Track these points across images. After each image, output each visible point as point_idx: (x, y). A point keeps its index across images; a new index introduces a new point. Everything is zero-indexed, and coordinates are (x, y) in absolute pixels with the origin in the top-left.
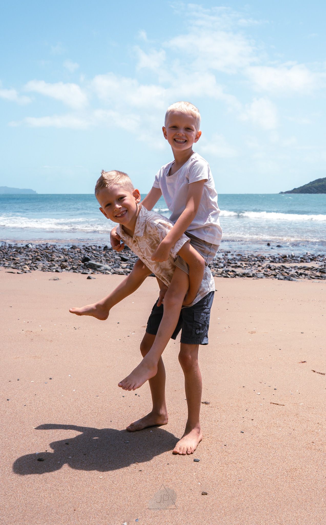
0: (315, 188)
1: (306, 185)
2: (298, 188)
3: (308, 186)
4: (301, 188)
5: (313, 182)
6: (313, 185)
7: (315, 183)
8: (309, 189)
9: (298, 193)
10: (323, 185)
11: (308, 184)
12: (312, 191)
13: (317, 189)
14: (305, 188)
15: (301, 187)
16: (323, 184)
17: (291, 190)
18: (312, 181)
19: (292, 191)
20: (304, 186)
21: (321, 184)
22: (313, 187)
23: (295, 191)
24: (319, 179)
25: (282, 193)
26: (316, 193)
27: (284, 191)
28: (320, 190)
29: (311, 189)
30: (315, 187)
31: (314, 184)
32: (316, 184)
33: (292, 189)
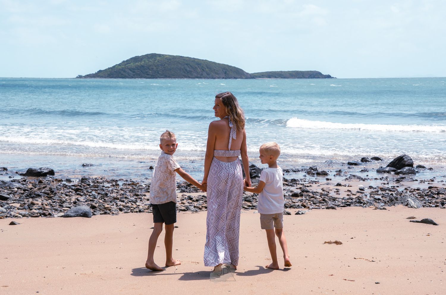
0: (131, 71)
1: (116, 65)
2: (105, 70)
3: (120, 67)
4: (110, 70)
5: (127, 61)
6: (127, 65)
7: (130, 63)
8: (122, 72)
9: (105, 77)
10: (143, 66)
11: (120, 65)
12: (127, 75)
13: (133, 72)
14: (115, 70)
15: (109, 68)
16: (141, 64)
17: (94, 73)
18: (125, 60)
19: (96, 74)
20: (114, 67)
21: (138, 64)
22: (128, 68)
23: (100, 74)
24: (136, 57)
25: (80, 77)
26: (132, 77)
27: (84, 75)
28: (139, 73)
29: (125, 71)
30: (130, 69)
31: (129, 65)
32: (132, 65)
33: (97, 72)
